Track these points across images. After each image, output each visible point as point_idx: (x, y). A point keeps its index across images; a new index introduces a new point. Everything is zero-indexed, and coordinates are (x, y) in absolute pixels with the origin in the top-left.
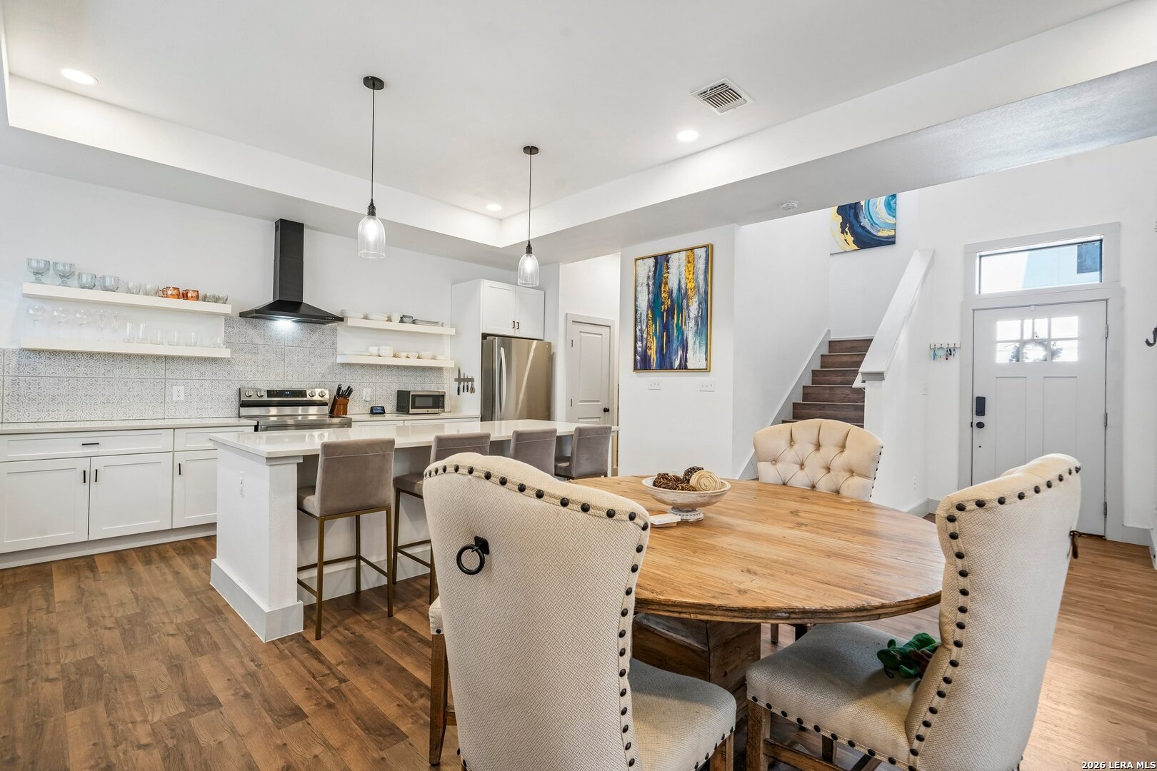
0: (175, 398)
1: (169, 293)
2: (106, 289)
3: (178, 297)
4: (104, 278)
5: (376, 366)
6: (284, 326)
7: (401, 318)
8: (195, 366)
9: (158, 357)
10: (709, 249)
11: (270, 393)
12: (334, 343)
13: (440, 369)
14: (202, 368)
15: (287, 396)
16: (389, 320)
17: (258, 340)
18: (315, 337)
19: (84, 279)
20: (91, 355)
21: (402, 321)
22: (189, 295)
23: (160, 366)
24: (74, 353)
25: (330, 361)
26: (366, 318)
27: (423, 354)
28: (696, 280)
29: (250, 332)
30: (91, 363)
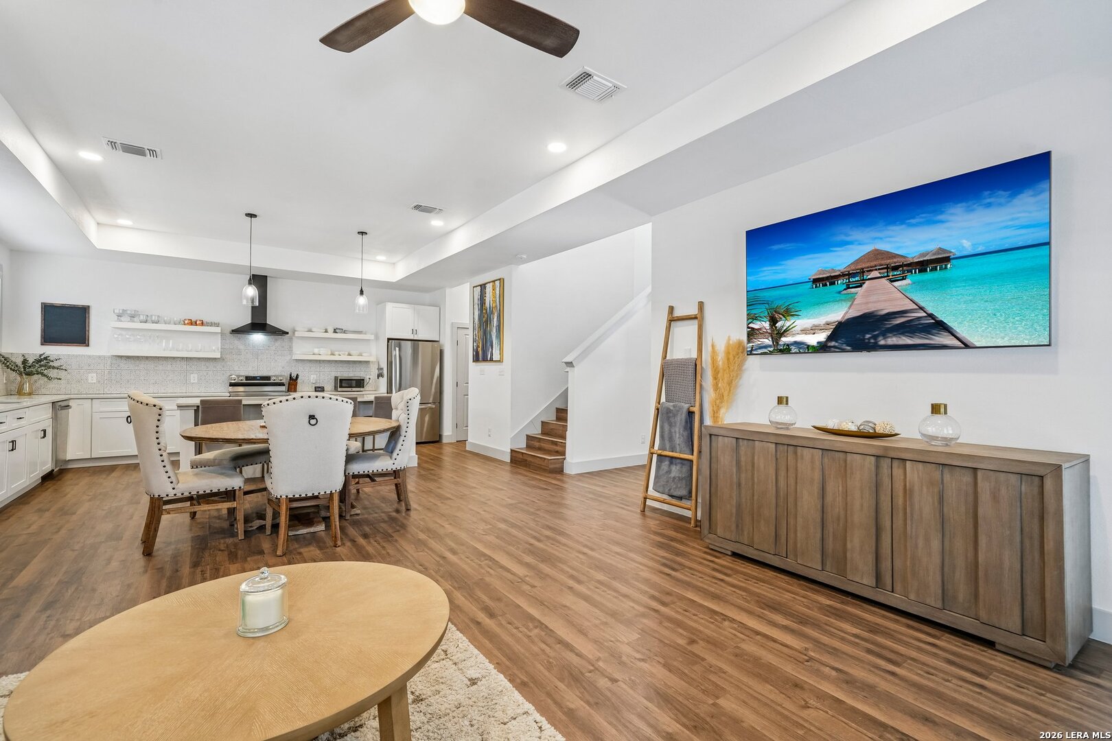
0: (192, 381)
1: (186, 322)
2: (153, 322)
3: (191, 324)
4: (151, 316)
5: (320, 360)
6: (258, 338)
7: (335, 330)
8: (203, 363)
9: (183, 358)
10: (501, 280)
11: (247, 378)
12: (291, 347)
13: (367, 362)
14: (207, 364)
15: (258, 380)
16: (326, 331)
17: (241, 347)
18: (278, 343)
19: (142, 317)
20: (147, 358)
21: (335, 331)
22: (198, 323)
23: (184, 363)
24: (138, 357)
25: (288, 358)
26: (310, 331)
27: (352, 352)
28: (496, 301)
29: (237, 342)
30: (147, 362)
